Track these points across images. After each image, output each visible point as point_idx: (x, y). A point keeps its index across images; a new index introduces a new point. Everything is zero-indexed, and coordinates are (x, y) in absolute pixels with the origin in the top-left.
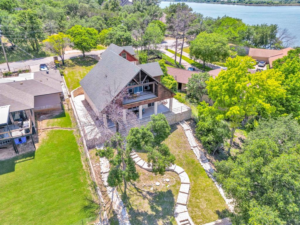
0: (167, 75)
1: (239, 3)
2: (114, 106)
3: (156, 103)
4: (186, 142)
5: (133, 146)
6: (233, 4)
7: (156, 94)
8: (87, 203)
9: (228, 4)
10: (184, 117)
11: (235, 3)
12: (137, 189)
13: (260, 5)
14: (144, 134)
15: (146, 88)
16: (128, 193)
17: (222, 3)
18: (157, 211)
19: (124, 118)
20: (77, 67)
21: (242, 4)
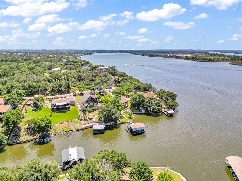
1: (192, 59)
6: (187, 60)
7: (94, 102)
8: (78, 117)
9: (185, 59)
11: (188, 58)
12: (87, 117)
13: (204, 61)
16: (85, 117)
18: (89, 119)
20: (79, 96)
21: (193, 60)
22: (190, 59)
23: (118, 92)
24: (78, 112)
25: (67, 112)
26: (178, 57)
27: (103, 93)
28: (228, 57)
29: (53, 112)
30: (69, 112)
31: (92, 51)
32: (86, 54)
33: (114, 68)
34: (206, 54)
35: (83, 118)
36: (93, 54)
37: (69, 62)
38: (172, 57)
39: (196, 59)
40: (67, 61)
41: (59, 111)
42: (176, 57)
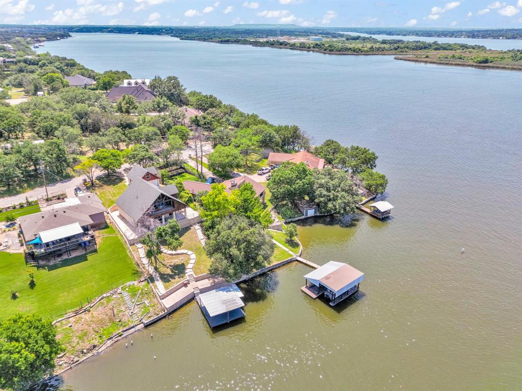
0: (184, 190)
1: (315, 49)
2: (146, 217)
3: (174, 213)
4: (197, 237)
5: (158, 236)
6: (307, 50)
7: (174, 207)
8: (134, 272)
9: (300, 50)
10: (196, 221)
11: (309, 48)
12: (163, 264)
13: (344, 53)
14: (164, 229)
15: (167, 203)
16: (158, 267)
17: (291, 47)
18: (175, 273)
19: (152, 223)
20: (105, 187)
21: (320, 51)
22: (312, 49)
23: (227, 161)
24: (128, 252)
25: (89, 257)
26: (286, 45)
27: (174, 168)
28: (382, 43)
29: (38, 267)
30: (94, 255)
31: (64, 29)
32: (50, 37)
33: (174, 82)
34: (335, 37)
35: (151, 270)
36: (70, 36)
37: (15, 63)
38: (272, 44)
39: (325, 50)
40: (7, 60)
41: (59, 259)
42: (281, 44)
